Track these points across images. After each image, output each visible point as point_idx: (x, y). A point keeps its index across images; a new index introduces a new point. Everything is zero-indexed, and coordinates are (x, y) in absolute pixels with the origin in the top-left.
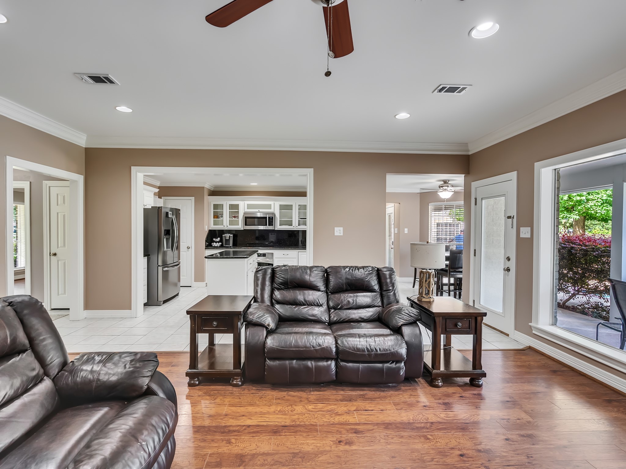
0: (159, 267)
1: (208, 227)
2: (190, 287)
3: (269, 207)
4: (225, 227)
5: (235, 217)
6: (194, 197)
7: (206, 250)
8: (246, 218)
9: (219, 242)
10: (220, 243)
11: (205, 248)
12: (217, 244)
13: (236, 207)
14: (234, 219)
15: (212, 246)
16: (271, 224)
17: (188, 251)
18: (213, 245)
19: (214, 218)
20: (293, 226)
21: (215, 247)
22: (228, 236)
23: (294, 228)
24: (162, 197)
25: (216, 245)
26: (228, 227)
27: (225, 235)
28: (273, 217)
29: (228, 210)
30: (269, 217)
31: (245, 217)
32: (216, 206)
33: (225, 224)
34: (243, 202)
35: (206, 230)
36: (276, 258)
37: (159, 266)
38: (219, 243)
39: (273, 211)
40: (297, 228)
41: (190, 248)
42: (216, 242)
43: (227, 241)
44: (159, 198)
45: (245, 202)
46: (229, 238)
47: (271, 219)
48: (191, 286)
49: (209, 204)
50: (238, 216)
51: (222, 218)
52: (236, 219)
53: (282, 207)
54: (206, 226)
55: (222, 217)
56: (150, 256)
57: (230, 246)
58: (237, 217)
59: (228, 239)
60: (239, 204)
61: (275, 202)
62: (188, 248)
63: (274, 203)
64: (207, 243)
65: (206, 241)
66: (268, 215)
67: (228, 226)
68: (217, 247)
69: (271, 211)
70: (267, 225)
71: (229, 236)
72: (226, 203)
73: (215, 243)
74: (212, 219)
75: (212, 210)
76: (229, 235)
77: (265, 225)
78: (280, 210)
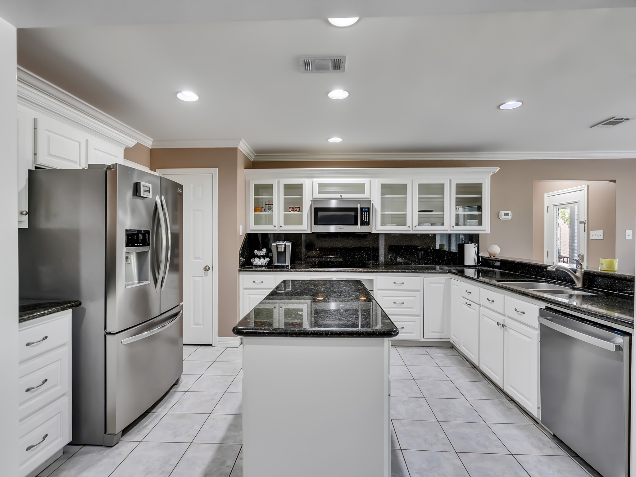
0: (108, 337)
1: (245, 228)
2: (211, 347)
3: (360, 188)
4: (276, 228)
5: (293, 209)
6: (218, 168)
7: (240, 272)
8: (317, 210)
9: (264, 257)
10: (267, 260)
11: (238, 268)
12: (262, 260)
13: (298, 188)
14: (292, 212)
15: (251, 264)
16: (366, 221)
17: (206, 275)
18: (254, 263)
19: (255, 212)
20: (408, 225)
21: (257, 266)
22: (283, 246)
23: (410, 229)
24: (157, 170)
25: (259, 263)
26: (281, 229)
27: (277, 244)
28: (369, 208)
29: (282, 196)
30: (362, 209)
31: (315, 208)
32: (259, 189)
33: (275, 222)
34: (311, 180)
35: (241, 234)
36: (378, 290)
37: (110, 333)
38: (264, 259)
39: (368, 197)
40: (416, 229)
41: (209, 269)
42: (259, 257)
43: (281, 255)
44: (150, 170)
45: (315, 180)
46: (285, 248)
47: (366, 211)
48: (211, 345)
49: (247, 184)
50: (299, 208)
51: (270, 212)
52: (296, 213)
53: (386, 189)
54: (241, 227)
55: (269, 209)
56: (81, 306)
57: (287, 264)
58: (298, 210)
59: (283, 251)
60: (302, 185)
61: (372, 179)
62: (206, 269)
63: (371, 181)
64: (243, 259)
65: (241, 255)
66: (359, 205)
67: (282, 225)
68: (262, 266)
69: (365, 196)
70: (357, 225)
71: (285, 245)
72: (279, 182)
73: (257, 260)
74: (252, 214)
75: (252, 197)
76: (284, 243)
77: (353, 223)
78: (381, 195)
